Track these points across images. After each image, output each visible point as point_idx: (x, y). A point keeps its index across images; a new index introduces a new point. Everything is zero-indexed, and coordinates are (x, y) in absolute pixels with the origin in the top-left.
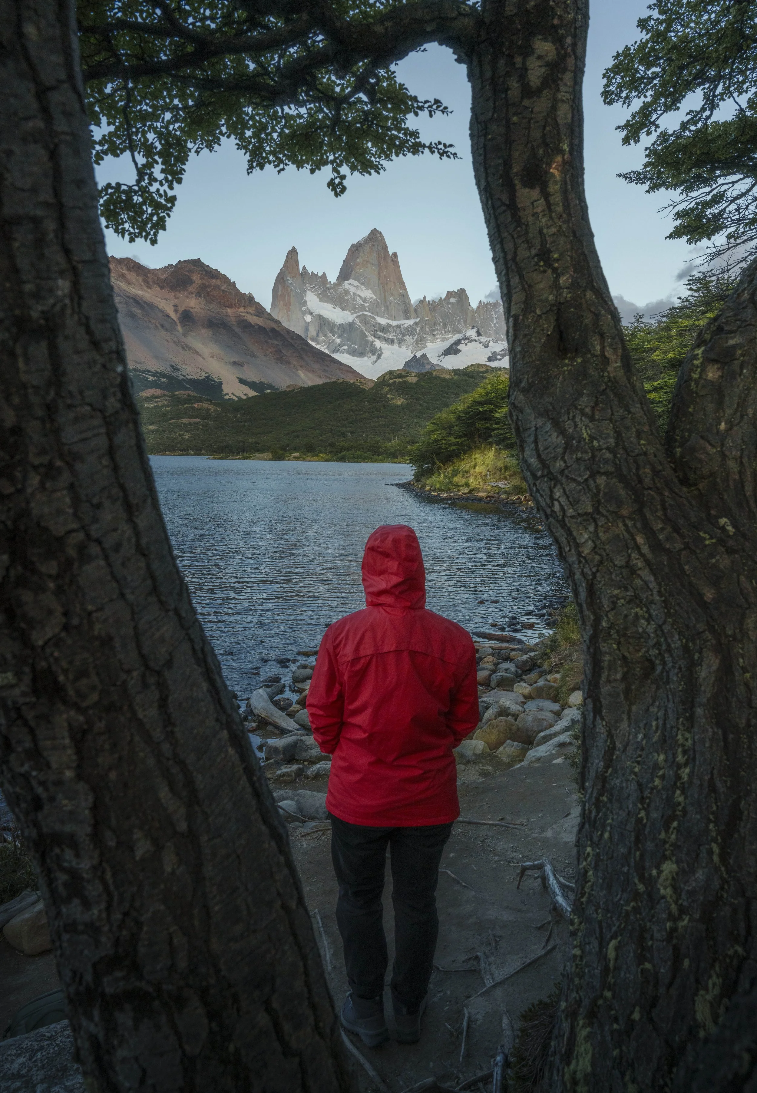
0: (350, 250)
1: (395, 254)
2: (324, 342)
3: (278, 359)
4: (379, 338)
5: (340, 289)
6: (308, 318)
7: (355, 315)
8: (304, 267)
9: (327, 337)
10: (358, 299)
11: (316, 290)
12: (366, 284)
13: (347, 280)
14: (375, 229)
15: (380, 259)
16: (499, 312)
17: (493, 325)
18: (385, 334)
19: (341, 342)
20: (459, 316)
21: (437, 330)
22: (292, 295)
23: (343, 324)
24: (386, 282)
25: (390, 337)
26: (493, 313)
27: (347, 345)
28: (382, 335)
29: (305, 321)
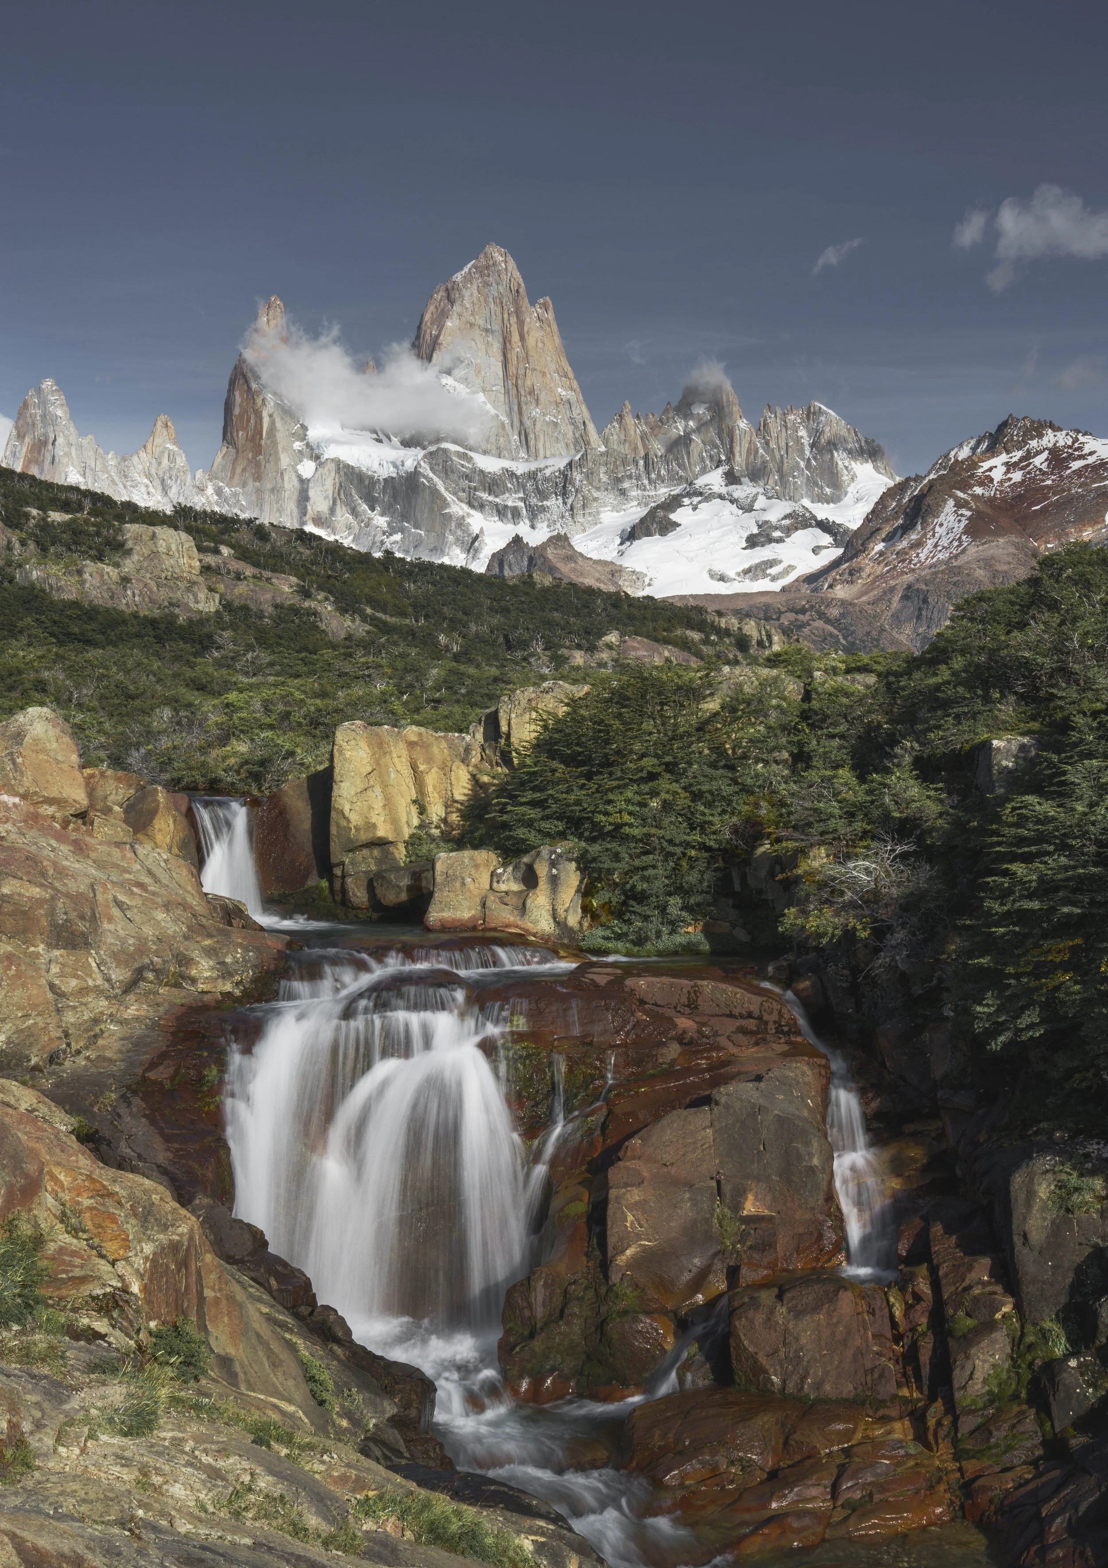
2: (350, 524)
6: (307, 468)
7: (421, 454)
9: (356, 514)
12: (473, 380)
15: (506, 316)
16: (817, 431)
17: (802, 464)
18: (496, 496)
19: (389, 524)
20: (715, 446)
21: (630, 477)
22: (265, 415)
23: (393, 478)
24: (522, 372)
25: (510, 503)
26: (802, 433)
27: (402, 530)
28: (491, 498)
29: (299, 477)
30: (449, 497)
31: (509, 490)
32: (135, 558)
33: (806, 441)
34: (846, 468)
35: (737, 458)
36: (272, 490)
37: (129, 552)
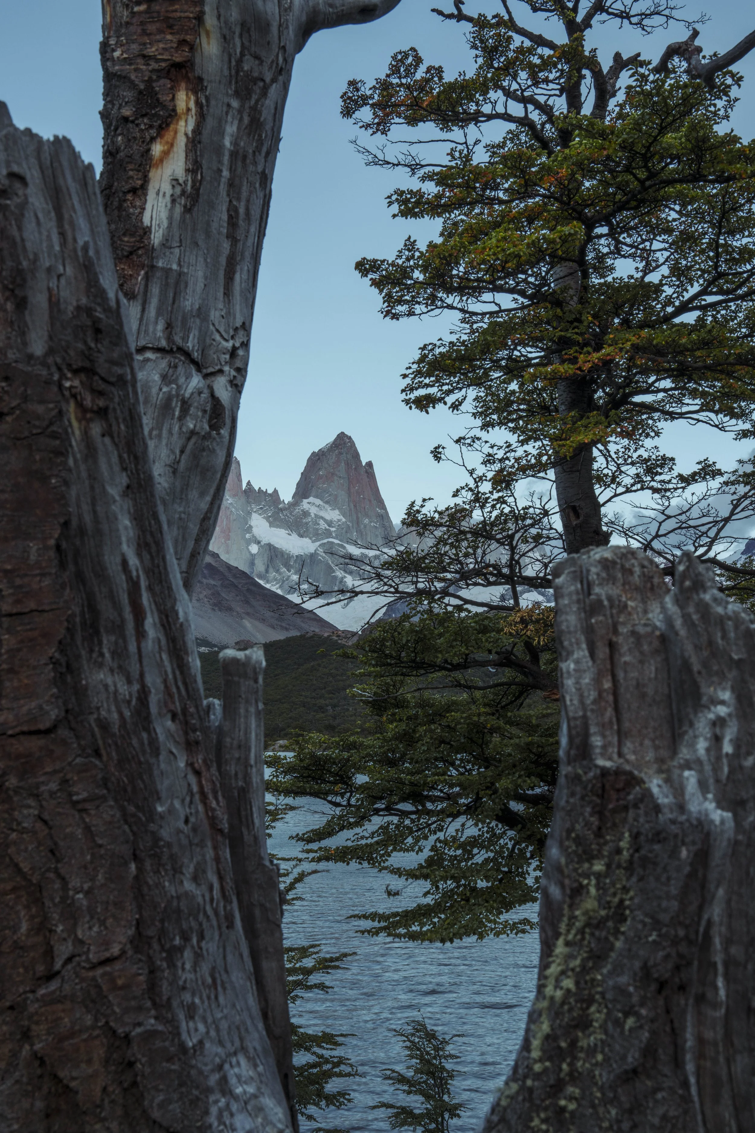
0: (310, 460)
1: (370, 464)
2: (276, 580)
3: (215, 605)
4: (351, 573)
5: (297, 510)
6: (254, 549)
7: (318, 543)
8: (249, 482)
9: (280, 574)
10: (322, 522)
11: (265, 512)
12: (332, 502)
13: (306, 497)
14: (342, 433)
15: (350, 470)
23: (301, 555)
24: (358, 499)
29: (250, 552)
30: (334, 567)
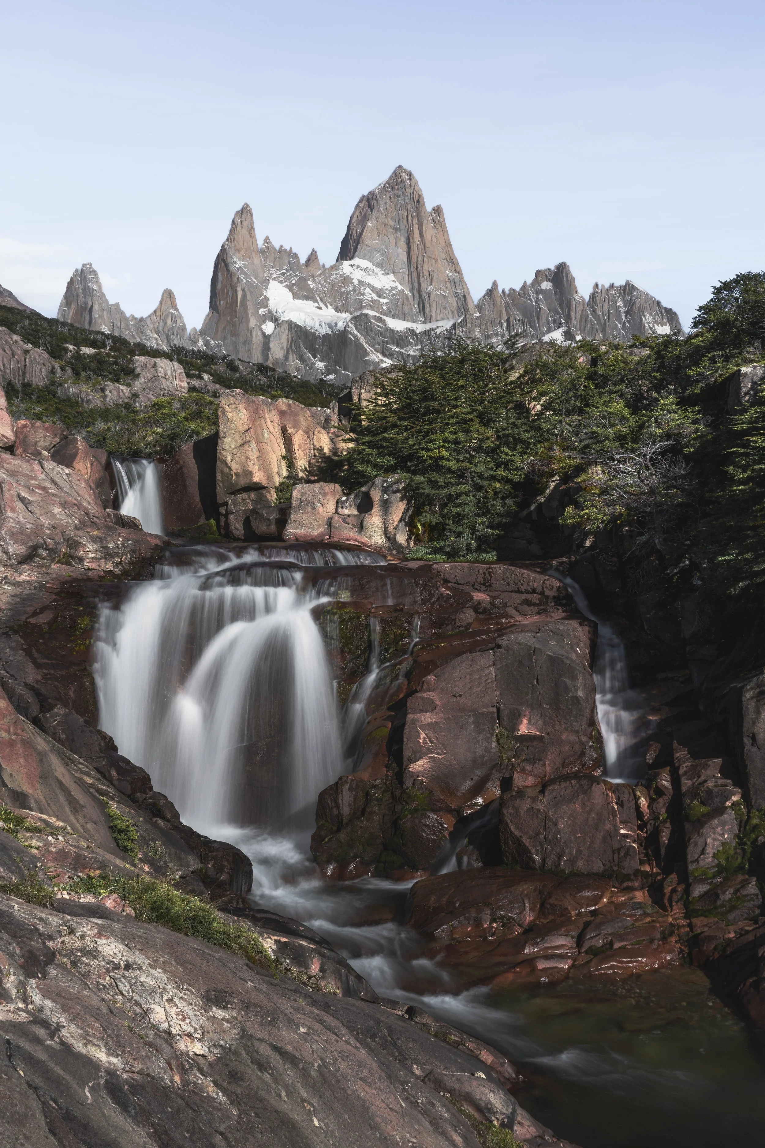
0: (357, 207)
1: (438, 210)
5: (334, 276)
6: (269, 328)
7: (350, 317)
8: (267, 240)
9: (304, 361)
10: (368, 291)
11: (288, 279)
12: (386, 265)
13: (351, 258)
14: (400, 167)
15: (410, 218)
16: (631, 302)
17: (620, 326)
18: (402, 348)
19: (326, 366)
20: (557, 313)
21: (497, 335)
22: (239, 289)
23: (328, 335)
24: (420, 259)
25: (411, 353)
26: (620, 303)
27: (336, 372)
28: (398, 349)
29: (263, 333)
30: (368, 348)
31: (411, 344)
32: (142, 380)
33: (622, 310)
34: (651, 329)
35: (574, 321)
36: (244, 343)
37: (138, 376)
